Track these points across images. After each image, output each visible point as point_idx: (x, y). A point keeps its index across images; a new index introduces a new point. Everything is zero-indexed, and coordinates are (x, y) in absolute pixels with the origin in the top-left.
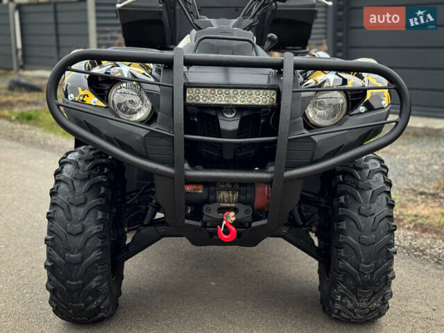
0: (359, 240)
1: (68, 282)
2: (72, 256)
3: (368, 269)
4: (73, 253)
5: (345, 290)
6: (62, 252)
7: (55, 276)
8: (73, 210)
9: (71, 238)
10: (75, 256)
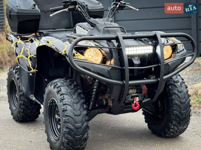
0: (180, 102)
1: (76, 136)
2: (78, 125)
3: (184, 113)
4: (78, 124)
5: (175, 123)
6: (73, 124)
7: (70, 135)
8: (75, 105)
9: (77, 117)
10: (79, 125)
